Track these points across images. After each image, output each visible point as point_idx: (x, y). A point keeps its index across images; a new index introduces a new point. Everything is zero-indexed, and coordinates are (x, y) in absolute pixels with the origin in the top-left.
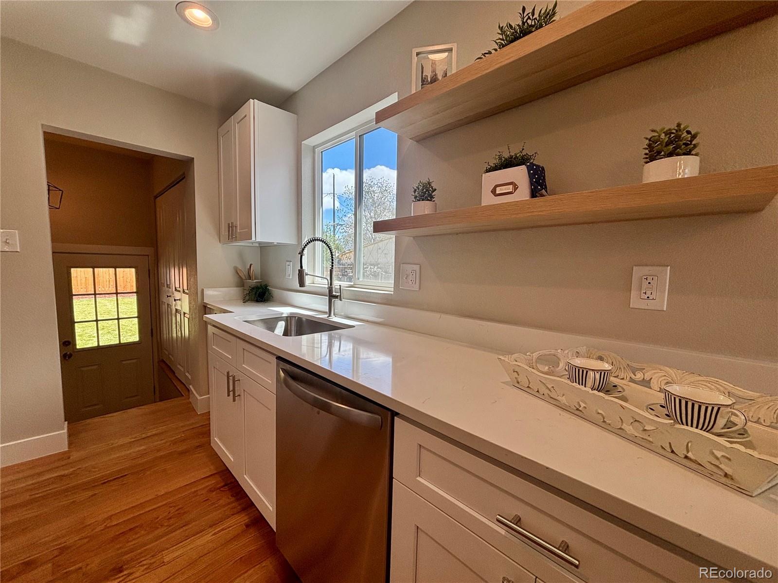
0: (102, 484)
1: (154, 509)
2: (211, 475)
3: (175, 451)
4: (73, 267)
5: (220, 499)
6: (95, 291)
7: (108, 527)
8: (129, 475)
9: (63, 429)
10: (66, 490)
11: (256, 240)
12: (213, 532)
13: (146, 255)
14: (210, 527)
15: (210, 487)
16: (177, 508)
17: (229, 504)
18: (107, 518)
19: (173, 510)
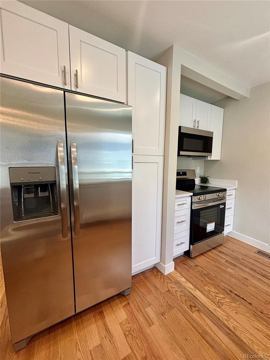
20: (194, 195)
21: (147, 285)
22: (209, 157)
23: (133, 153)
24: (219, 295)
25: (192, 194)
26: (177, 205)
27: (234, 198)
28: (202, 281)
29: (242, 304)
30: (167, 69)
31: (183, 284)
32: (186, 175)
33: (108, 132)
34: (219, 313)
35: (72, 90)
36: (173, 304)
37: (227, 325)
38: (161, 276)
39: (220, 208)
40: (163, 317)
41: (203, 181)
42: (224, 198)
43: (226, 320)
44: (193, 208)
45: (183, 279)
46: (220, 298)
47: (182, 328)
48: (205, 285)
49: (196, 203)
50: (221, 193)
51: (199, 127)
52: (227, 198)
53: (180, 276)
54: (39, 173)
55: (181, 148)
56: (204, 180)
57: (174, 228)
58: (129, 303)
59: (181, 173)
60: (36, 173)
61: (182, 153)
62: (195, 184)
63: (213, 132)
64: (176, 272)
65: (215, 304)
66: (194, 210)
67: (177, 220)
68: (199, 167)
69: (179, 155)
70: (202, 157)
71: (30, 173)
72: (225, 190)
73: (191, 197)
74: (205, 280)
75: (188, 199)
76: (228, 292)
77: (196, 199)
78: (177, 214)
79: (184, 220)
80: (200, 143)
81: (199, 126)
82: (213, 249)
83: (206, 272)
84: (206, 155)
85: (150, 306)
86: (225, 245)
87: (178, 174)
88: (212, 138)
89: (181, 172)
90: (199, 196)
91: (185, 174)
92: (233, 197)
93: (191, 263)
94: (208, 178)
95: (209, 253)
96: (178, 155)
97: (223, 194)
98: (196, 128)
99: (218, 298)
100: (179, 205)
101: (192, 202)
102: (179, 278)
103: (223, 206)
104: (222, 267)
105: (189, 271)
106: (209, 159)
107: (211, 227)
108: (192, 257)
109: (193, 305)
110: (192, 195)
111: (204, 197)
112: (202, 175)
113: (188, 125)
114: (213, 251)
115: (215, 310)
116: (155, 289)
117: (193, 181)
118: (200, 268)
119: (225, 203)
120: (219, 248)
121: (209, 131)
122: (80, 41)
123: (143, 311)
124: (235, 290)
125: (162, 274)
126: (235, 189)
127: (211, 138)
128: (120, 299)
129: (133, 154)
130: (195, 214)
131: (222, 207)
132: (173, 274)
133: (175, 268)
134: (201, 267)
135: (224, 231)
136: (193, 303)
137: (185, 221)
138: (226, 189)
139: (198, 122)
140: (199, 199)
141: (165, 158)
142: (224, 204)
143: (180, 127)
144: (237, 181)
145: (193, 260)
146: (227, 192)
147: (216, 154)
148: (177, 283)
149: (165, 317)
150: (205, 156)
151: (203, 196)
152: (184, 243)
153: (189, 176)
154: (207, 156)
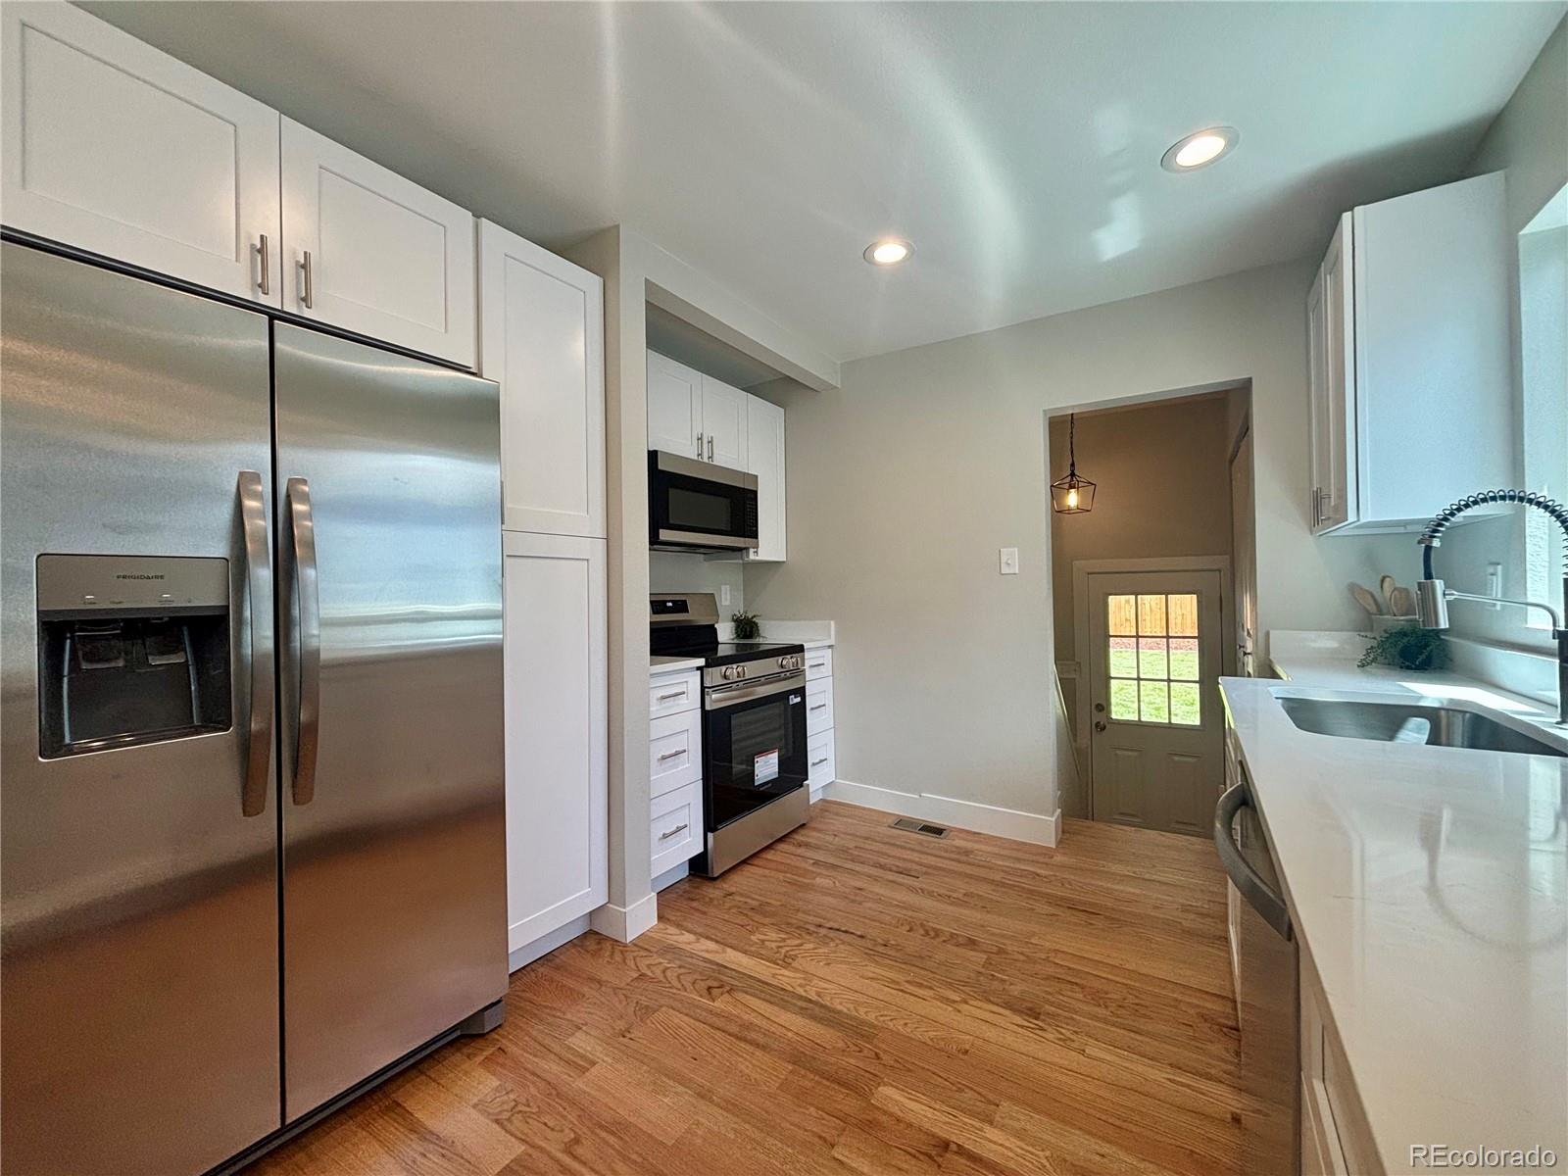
0: (1069, 908)
1: (1107, 979)
2: (1218, 996)
3: (1180, 923)
4: (1111, 594)
5: (1212, 1042)
6: (1137, 632)
7: (1050, 961)
8: (1102, 917)
9: (1052, 816)
10: (1031, 892)
11: (1358, 520)
12: (1172, 1077)
13: (1215, 570)
14: (1170, 1064)
15: (1205, 1011)
16: (1137, 1001)
17: (1223, 1060)
18: (1056, 951)
19: (1131, 999)
20: (708, 665)
21: (563, 986)
22: (751, 550)
23: (502, 523)
24: (789, 942)
25: (701, 662)
26: (658, 699)
27: (831, 674)
28: (742, 926)
29: (843, 943)
30: (604, 281)
31: (688, 948)
32: (687, 611)
33: (421, 453)
34: (787, 978)
35: (285, 310)
36: (656, 1000)
37: (804, 994)
38: (613, 948)
39: (791, 703)
40: (626, 1040)
41: (742, 631)
42: (798, 672)
43: (800, 985)
44: (708, 708)
45: (689, 937)
46: (788, 949)
47: (682, 1041)
48: (752, 932)
49: (716, 688)
50: (789, 657)
51: (715, 458)
52: (809, 674)
53: (677, 931)
54: (162, 577)
55: (659, 518)
56: (746, 628)
57: (649, 777)
58: (503, 1047)
59: (670, 604)
60: (148, 578)
61: (665, 535)
62: (718, 643)
63: (757, 477)
64: (662, 926)
65: (778, 964)
66: (712, 711)
67: (660, 750)
68: (726, 584)
69: (654, 539)
70: (730, 552)
71: (124, 577)
72: (800, 649)
73: (699, 672)
74: (750, 922)
75: (690, 680)
76: (812, 928)
77: (715, 675)
78: (657, 729)
79: (681, 749)
80: (721, 506)
81: (715, 455)
82: (781, 840)
83: (755, 903)
84: (744, 546)
85: (580, 1029)
86: (813, 825)
87: (657, 606)
88: (755, 493)
89: (669, 601)
90: (724, 668)
91: (681, 606)
92: (827, 670)
93: (711, 891)
94: (754, 619)
95: (769, 855)
96: (651, 543)
97: (794, 660)
98: (706, 460)
99: (783, 951)
100: (663, 698)
101: (703, 688)
102: (675, 937)
103: (799, 699)
104: (801, 879)
105: (704, 913)
106: (752, 557)
107: (767, 767)
108: (716, 876)
109: (715, 984)
110: (703, 664)
111: (740, 669)
112: (739, 610)
113: (680, 446)
114: (782, 846)
115: (774, 975)
116: (596, 986)
117: (712, 630)
118: (738, 898)
119: (803, 689)
120: (798, 837)
121: (745, 473)
122: (317, 167)
123: (556, 1048)
124: (829, 920)
125: (616, 941)
126: (830, 647)
127: (753, 495)
128: (465, 1051)
129: (504, 527)
130: (716, 728)
131: (795, 700)
132: (651, 934)
133: (660, 918)
134: (741, 895)
135: (807, 779)
136: (716, 979)
137: (685, 751)
138: (802, 646)
139: (710, 442)
140: (725, 677)
141: (610, 544)
142: (801, 692)
143: (653, 456)
144: (832, 623)
145: (718, 884)
146: (807, 655)
147: (771, 542)
148: (670, 950)
149: (632, 1036)
150: (740, 549)
151: (735, 666)
152: (687, 828)
153: (695, 616)
154: (747, 549)
